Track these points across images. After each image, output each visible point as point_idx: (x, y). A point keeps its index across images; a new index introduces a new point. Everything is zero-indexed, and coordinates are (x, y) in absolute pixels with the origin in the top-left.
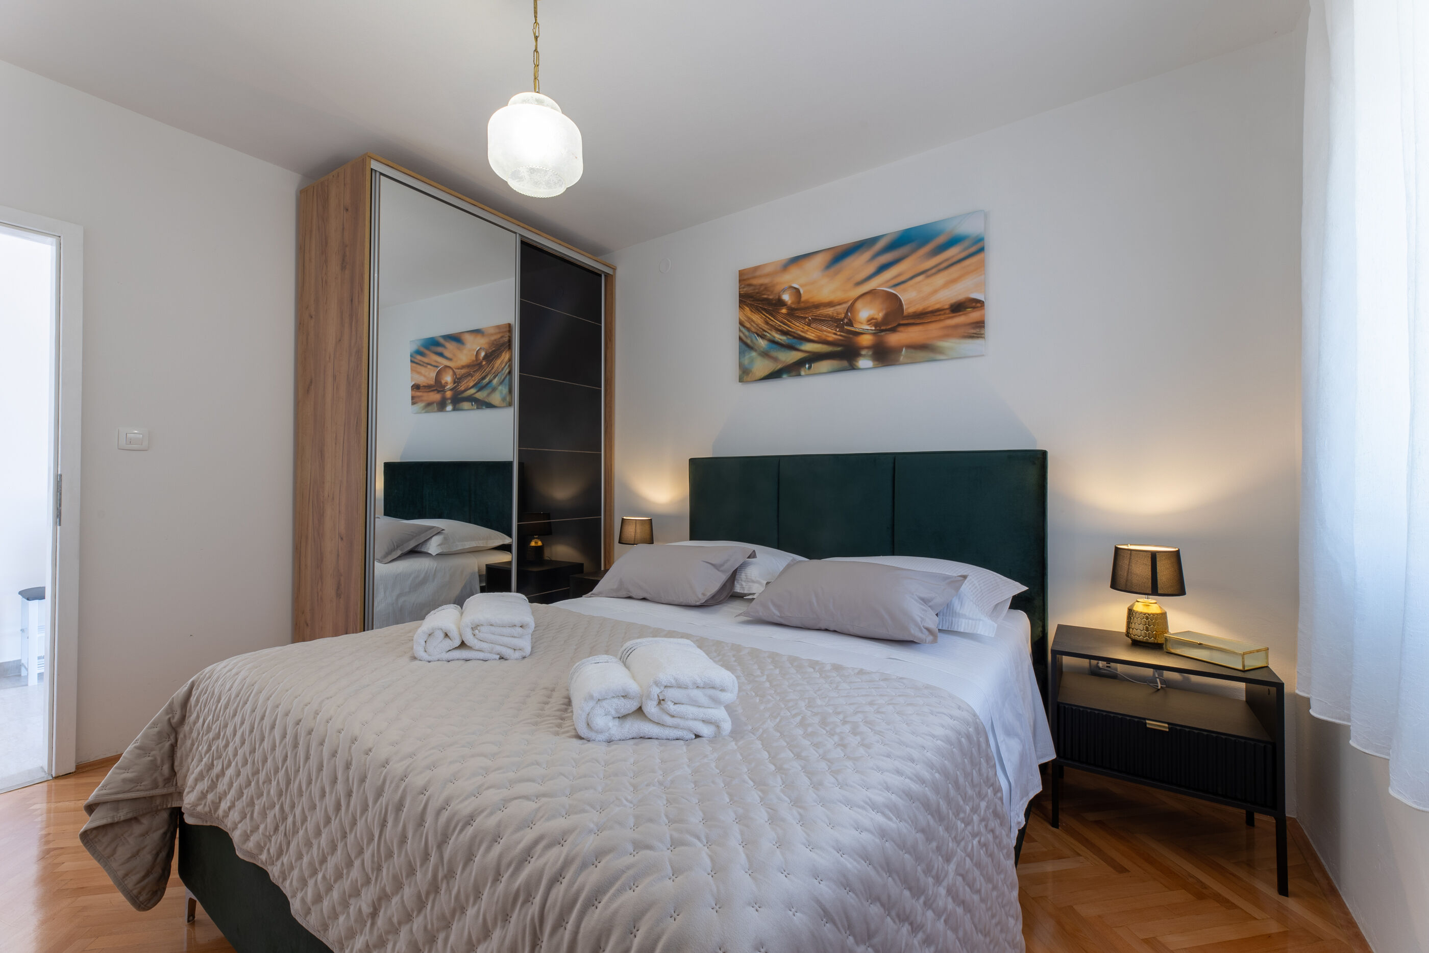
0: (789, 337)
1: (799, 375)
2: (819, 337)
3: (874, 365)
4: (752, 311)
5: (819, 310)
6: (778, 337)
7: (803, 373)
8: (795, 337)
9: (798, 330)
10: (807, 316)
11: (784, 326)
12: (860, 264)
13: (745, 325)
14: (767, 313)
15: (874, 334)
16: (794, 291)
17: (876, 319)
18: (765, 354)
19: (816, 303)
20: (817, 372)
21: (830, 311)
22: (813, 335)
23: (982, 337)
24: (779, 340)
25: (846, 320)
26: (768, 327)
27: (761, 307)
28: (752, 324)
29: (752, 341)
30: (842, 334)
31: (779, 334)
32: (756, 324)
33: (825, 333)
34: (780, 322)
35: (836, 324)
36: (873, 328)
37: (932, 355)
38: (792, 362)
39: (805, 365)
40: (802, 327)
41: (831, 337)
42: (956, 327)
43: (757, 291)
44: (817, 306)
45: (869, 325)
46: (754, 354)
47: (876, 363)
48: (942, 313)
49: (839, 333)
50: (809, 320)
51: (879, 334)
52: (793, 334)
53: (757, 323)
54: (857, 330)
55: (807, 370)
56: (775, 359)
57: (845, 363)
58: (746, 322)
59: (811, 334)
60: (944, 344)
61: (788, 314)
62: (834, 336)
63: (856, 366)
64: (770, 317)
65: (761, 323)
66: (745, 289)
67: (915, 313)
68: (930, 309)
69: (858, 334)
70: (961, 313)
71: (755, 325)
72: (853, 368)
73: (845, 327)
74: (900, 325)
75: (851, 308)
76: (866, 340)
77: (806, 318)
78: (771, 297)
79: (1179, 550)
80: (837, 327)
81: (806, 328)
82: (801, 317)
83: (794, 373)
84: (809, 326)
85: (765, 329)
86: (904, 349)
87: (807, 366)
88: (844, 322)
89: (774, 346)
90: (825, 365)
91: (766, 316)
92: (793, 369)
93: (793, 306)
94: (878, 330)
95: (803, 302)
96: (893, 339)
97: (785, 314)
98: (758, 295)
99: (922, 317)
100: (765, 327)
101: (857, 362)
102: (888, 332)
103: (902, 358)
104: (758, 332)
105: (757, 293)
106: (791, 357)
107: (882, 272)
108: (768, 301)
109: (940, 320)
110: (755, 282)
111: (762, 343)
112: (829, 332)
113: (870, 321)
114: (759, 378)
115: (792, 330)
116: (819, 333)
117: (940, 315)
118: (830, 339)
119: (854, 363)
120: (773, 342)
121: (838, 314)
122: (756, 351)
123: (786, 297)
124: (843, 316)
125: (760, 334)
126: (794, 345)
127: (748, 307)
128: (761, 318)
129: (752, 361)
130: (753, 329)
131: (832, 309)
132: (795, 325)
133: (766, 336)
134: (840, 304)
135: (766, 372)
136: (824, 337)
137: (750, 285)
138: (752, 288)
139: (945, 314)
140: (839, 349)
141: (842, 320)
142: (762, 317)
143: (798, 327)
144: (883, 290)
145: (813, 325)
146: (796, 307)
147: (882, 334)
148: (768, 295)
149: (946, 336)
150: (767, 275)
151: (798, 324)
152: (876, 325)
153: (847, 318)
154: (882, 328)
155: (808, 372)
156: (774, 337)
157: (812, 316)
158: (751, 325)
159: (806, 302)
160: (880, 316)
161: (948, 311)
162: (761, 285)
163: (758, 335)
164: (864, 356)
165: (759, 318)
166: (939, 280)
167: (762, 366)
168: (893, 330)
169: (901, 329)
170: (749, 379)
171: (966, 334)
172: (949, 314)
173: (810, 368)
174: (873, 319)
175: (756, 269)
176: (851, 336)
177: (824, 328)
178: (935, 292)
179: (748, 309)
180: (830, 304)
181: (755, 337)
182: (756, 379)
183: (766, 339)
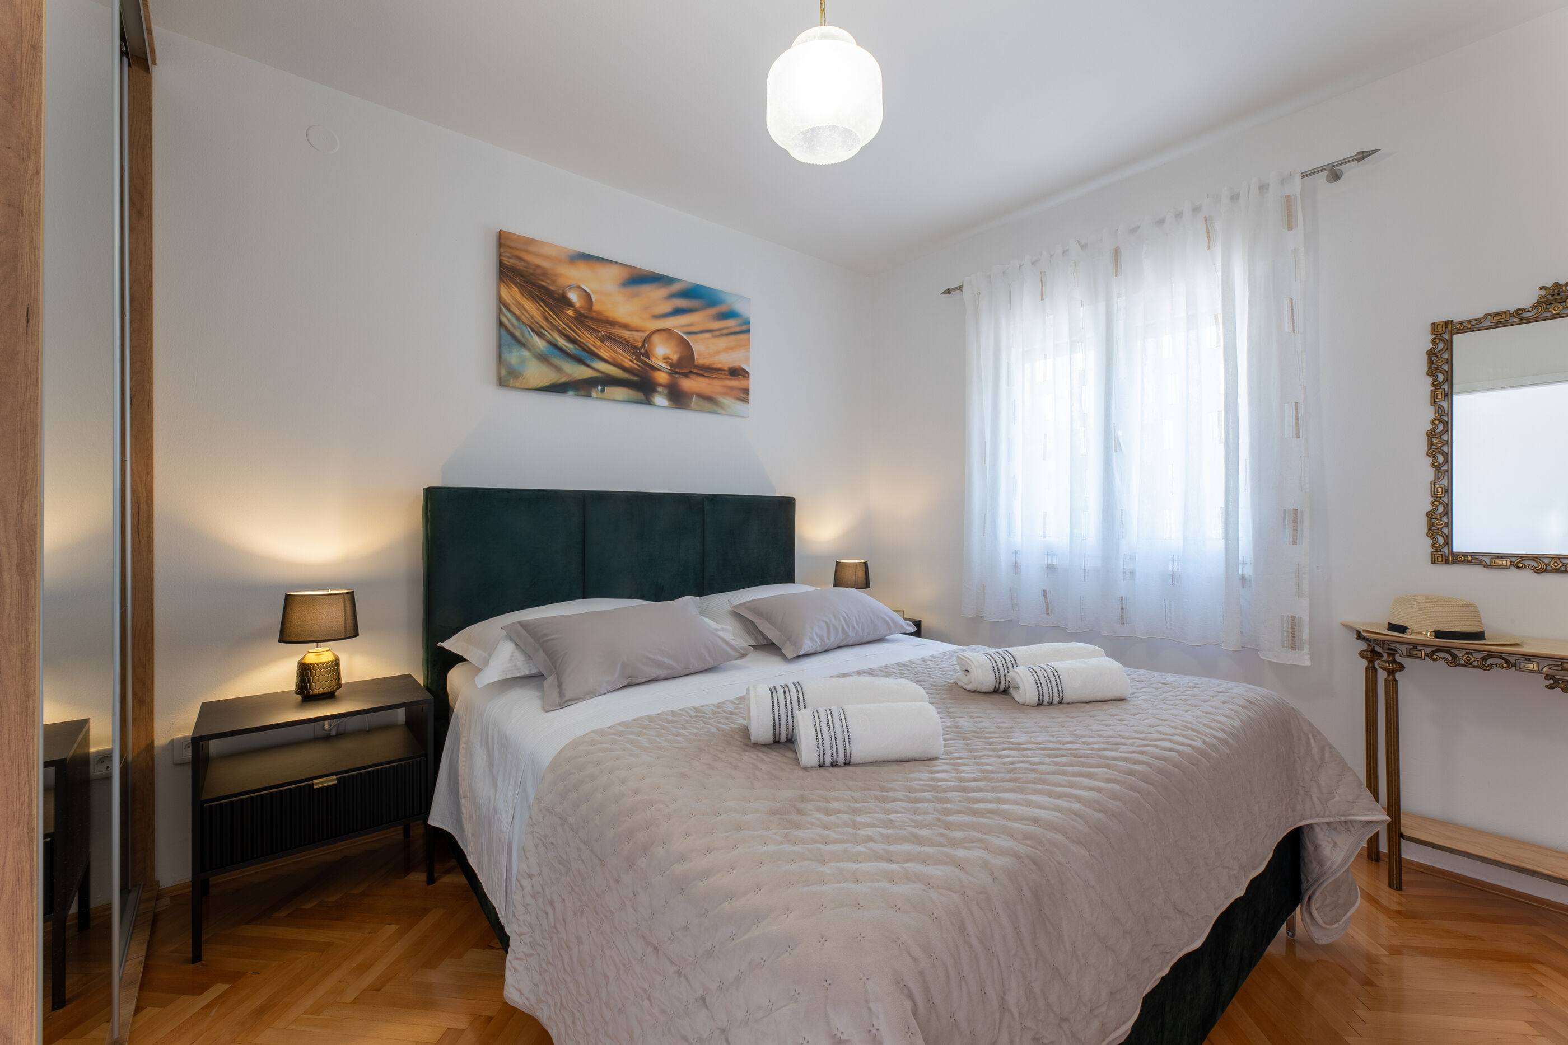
0: (576, 346)
1: (590, 396)
2: (614, 358)
3: (669, 405)
4: (522, 294)
5: (613, 329)
6: (562, 342)
7: (594, 394)
8: (584, 350)
9: (588, 342)
10: (600, 330)
11: (569, 330)
12: (656, 296)
13: (512, 309)
14: (546, 307)
15: (669, 374)
16: (584, 294)
17: (671, 359)
18: (543, 358)
19: (611, 319)
20: (612, 398)
21: (626, 334)
22: (607, 355)
23: (746, 402)
24: (563, 346)
25: (643, 351)
26: (548, 325)
27: (537, 295)
28: (524, 312)
29: (523, 334)
30: (638, 363)
31: (563, 339)
32: (529, 315)
33: (621, 357)
34: (565, 324)
35: (632, 351)
36: (669, 368)
37: (714, 408)
38: (580, 378)
39: (598, 387)
40: (593, 340)
41: (628, 363)
42: (732, 388)
43: (531, 271)
44: (613, 323)
45: (665, 363)
46: (526, 353)
47: (671, 403)
48: (723, 372)
49: (635, 362)
50: (602, 335)
51: (674, 375)
52: (582, 344)
53: (531, 314)
54: (653, 364)
55: (599, 393)
56: (558, 369)
57: (641, 396)
58: (513, 306)
59: (604, 352)
60: (726, 401)
61: (575, 318)
62: (630, 363)
63: (652, 401)
64: (551, 313)
65: (537, 316)
66: (512, 261)
67: (703, 365)
68: (715, 366)
69: (655, 369)
70: (736, 378)
71: (527, 315)
72: (649, 402)
73: (642, 357)
74: (691, 372)
75: (647, 339)
76: (662, 377)
77: (599, 332)
78: (552, 288)
79: (867, 562)
80: (633, 354)
81: (599, 343)
82: (593, 328)
83: (582, 393)
84: (603, 342)
85: (543, 326)
86: (694, 396)
87: (600, 388)
88: (641, 351)
89: (556, 351)
90: (620, 392)
91: (545, 310)
92: (583, 387)
93: (582, 312)
94: (672, 370)
95: (595, 312)
96: (688, 384)
97: (573, 317)
98: (533, 277)
99: (708, 371)
100: (544, 323)
101: (652, 397)
102: (681, 376)
103: (692, 405)
104: (533, 326)
105: (532, 274)
106: (581, 372)
107: (677, 315)
108: (549, 293)
109: (721, 379)
110: (528, 257)
111: (540, 344)
112: (625, 357)
113: (666, 359)
114: (534, 387)
115: (581, 340)
116: (614, 355)
117: (721, 374)
118: (626, 365)
119: (651, 397)
120: (554, 345)
121: (635, 340)
122: (529, 349)
123: (573, 297)
124: (640, 344)
125: (536, 330)
126: (583, 358)
127: (517, 287)
128: (536, 308)
129: (523, 361)
130: (525, 320)
131: (628, 333)
132: (585, 335)
133: (544, 335)
134: (637, 331)
135: (545, 382)
136: (619, 360)
137: (520, 259)
138: (522, 263)
139: (725, 374)
140: (636, 379)
141: (639, 349)
142: (538, 309)
143: (589, 339)
144: (678, 333)
145: (607, 343)
146: (586, 314)
147: (677, 376)
148: (548, 284)
149: (725, 394)
150: (547, 258)
151: (588, 336)
152: (671, 365)
153: (644, 349)
154: (676, 370)
155: (600, 395)
156: (557, 341)
157: (607, 332)
158: (521, 312)
159: (599, 313)
160: (675, 357)
161: (727, 373)
162: (538, 266)
163: (533, 330)
164: (660, 393)
165: (533, 307)
166: (722, 343)
167: (537, 373)
168: (686, 375)
169: (692, 376)
170: (517, 385)
171: (739, 397)
172: (727, 375)
173: (603, 391)
174: (668, 358)
175: (530, 241)
176: (648, 369)
177: (620, 351)
178: (718, 352)
179: (517, 289)
180: (626, 327)
181: (529, 331)
182: (530, 387)
183: (544, 339)
